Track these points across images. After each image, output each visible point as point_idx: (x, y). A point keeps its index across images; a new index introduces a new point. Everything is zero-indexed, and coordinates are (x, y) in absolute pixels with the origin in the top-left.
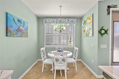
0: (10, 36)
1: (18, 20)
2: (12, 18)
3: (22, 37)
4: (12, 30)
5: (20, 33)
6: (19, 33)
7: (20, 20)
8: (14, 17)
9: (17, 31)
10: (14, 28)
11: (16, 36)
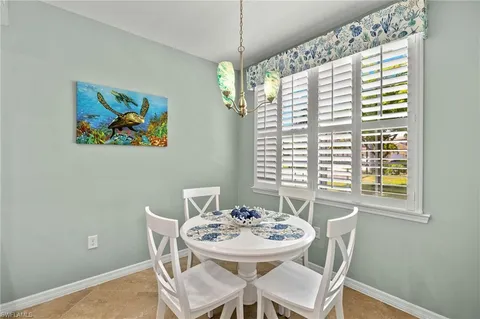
0: (86, 143)
1: (117, 97)
2: (92, 95)
3: (138, 144)
4: (92, 125)
5: (126, 133)
6: (122, 132)
7: (126, 94)
8: (101, 91)
9: (114, 129)
10: (102, 119)
11: (109, 141)
